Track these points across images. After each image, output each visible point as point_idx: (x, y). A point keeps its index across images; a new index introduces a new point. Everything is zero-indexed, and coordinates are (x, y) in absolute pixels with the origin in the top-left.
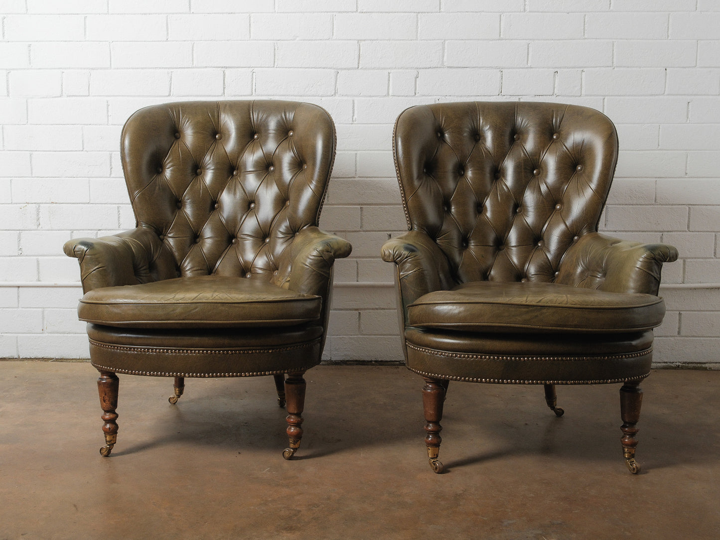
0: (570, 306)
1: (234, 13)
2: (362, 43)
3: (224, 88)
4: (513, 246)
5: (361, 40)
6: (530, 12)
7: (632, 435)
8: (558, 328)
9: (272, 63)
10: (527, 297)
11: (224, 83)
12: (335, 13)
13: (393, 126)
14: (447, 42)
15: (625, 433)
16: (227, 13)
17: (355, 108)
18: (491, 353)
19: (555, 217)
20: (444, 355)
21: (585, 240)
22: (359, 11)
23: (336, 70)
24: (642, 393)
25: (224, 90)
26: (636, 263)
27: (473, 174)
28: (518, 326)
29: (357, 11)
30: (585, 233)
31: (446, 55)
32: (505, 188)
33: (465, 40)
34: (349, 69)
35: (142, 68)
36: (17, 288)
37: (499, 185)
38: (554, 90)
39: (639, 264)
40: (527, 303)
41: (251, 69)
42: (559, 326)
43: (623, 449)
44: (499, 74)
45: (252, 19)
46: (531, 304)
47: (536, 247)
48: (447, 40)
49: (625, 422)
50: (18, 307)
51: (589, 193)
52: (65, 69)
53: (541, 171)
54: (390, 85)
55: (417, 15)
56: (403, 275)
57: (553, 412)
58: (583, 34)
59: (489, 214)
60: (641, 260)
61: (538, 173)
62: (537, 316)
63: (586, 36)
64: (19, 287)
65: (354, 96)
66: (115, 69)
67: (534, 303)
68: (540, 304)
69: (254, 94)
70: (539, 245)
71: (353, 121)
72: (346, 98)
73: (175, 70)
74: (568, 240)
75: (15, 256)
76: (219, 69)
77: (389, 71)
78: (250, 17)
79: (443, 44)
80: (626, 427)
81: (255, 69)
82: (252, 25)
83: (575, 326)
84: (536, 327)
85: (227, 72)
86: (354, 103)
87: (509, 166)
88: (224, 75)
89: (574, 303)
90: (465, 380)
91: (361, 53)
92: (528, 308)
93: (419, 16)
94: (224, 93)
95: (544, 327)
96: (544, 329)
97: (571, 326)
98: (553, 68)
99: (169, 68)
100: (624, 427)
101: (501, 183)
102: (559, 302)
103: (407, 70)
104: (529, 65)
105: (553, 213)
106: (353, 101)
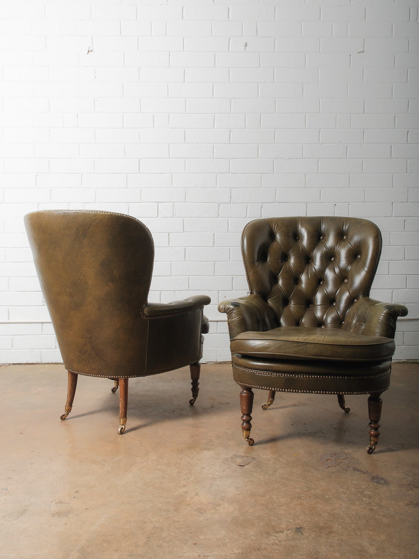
0: (325, 343)
1: (163, 173)
2: (232, 189)
3: (158, 213)
4: (319, 305)
5: (232, 188)
6: (320, 173)
7: (376, 429)
8: (317, 357)
9: (184, 200)
10: (299, 337)
11: (158, 211)
12: (218, 174)
13: (241, 234)
14: (277, 189)
15: (372, 428)
16: (159, 173)
17: (229, 224)
18: (277, 371)
19: (343, 287)
20: (250, 372)
21: (360, 301)
22: (230, 172)
23: (219, 204)
24: (382, 401)
25: (158, 215)
26: (380, 317)
27: (295, 260)
28: (291, 355)
29: (229, 172)
30: (361, 297)
31: (277, 195)
32: (314, 270)
33: (287, 188)
34: (226, 203)
35: (113, 203)
36: (41, 324)
37: (310, 267)
38: (334, 214)
39: (381, 318)
40: (298, 341)
41: (173, 203)
42: (317, 356)
43: (370, 438)
44: (305, 206)
45: (173, 176)
46: (300, 341)
47: (332, 306)
48: (278, 188)
49: (371, 421)
50: (42, 334)
51: (363, 274)
52: (70, 203)
53: (336, 259)
54: (248, 211)
55: (261, 175)
56: (231, 321)
57: (343, 411)
58: (349, 185)
59: (303, 286)
60: (383, 314)
61: (334, 260)
62: (303, 349)
63: (350, 186)
64: (43, 323)
65: (228, 217)
66: (98, 203)
67: (302, 341)
68: (305, 341)
69: (174, 216)
70: (334, 304)
71: (228, 231)
72: (224, 218)
73: (131, 203)
74: (350, 302)
75: (41, 306)
76: (155, 203)
77: (247, 204)
78: (172, 175)
79: (275, 190)
80: (372, 424)
81: (175, 203)
82: (173, 180)
83: (328, 356)
84: (302, 356)
85: (160, 204)
86: (228, 221)
87: (318, 256)
88: (158, 206)
89: (328, 341)
90: (262, 389)
91: (232, 195)
92: (298, 344)
93: (262, 175)
94: (158, 216)
95: (307, 357)
96: (307, 358)
97: (324, 356)
98: (334, 203)
99: (128, 203)
100: (370, 423)
101: (311, 266)
102: (318, 341)
103: (257, 204)
104: (321, 201)
105: (342, 285)
106: (228, 220)
